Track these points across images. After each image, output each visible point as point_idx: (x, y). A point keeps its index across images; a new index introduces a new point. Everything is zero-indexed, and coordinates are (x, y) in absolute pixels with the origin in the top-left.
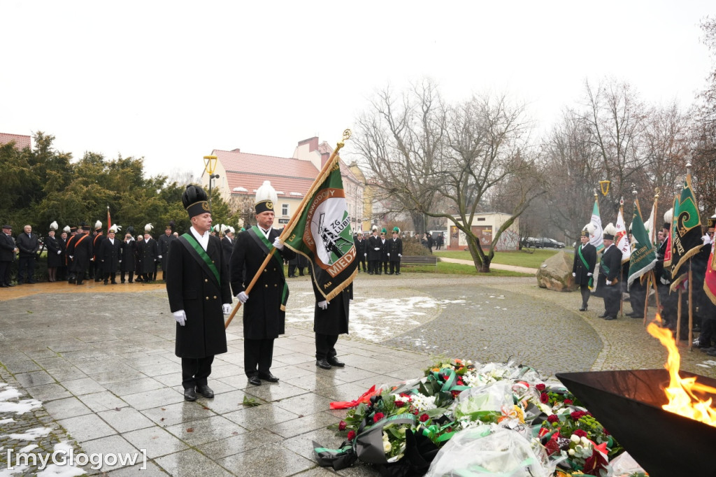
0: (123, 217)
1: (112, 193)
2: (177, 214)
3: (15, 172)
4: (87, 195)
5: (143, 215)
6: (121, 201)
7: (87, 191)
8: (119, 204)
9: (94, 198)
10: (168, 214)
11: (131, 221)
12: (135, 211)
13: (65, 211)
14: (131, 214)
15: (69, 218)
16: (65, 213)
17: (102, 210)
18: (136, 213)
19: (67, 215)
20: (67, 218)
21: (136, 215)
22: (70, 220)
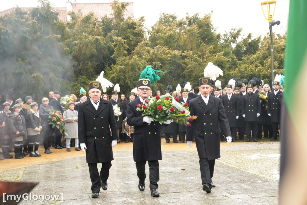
0: (190, 76)
1: (177, 52)
2: (246, 68)
3: (90, 41)
4: (153, 57)
6: (186, 60)
7: (154, 53)
8: (185, 63)
9: (160, 60)
10: (237, 69)
11: (197, 79)
12: (200, 69)
13: (132, 75)
14: (196, 73)
15: (136, 81)
16: (132, 76)
17: (168, 71)
18: (201, 71)
19: (134, 78)
20: (135, 81)
21: (200, 73)
22: (137, 82)
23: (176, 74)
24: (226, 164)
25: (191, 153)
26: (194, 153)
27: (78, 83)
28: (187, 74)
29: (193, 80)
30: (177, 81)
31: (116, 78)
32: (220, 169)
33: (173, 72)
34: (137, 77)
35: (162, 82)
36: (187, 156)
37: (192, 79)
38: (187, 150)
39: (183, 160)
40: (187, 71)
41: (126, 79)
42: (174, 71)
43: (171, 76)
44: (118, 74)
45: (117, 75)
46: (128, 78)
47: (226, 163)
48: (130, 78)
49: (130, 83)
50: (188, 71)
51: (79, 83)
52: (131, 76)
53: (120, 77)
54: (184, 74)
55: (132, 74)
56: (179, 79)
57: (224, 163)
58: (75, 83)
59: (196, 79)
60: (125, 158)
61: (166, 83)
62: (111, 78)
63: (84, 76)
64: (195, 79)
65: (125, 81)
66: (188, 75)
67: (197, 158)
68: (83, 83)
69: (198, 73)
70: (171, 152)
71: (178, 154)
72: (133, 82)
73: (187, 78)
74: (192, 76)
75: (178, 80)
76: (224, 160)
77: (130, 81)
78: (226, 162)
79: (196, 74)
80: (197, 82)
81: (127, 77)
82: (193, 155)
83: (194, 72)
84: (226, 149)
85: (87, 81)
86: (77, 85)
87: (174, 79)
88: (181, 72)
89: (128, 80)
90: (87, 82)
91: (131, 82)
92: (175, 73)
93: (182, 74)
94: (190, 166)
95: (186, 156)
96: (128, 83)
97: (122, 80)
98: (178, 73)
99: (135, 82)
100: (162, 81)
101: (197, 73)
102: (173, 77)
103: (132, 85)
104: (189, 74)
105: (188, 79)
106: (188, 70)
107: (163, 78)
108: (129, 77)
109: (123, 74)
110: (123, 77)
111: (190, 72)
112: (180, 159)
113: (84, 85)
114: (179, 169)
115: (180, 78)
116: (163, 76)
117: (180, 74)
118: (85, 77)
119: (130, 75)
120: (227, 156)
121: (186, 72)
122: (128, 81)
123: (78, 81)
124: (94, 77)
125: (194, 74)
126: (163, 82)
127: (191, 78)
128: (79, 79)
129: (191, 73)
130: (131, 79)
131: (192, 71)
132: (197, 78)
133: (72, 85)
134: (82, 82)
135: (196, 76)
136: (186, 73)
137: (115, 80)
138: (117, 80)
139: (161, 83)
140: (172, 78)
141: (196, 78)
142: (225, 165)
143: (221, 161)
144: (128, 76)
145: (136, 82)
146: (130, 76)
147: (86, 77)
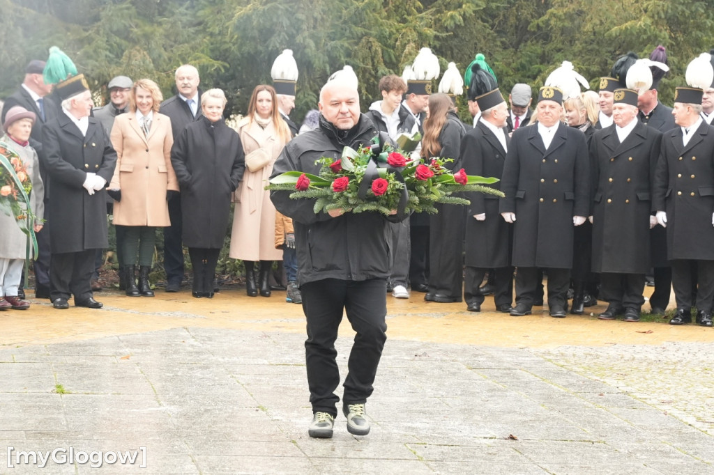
0: (569, 36)
5: (644, 21)
11: (598, 51)
12: (617, 7)
13: (324, 12)
14: (598, 22)
15: (340, 39)
16: (322, 19)
17: (477, 5)
18: (617, 14)
19: (333, 26)
20: (333, 40)
21: (615, 25)
22: (342, 46)
23: (512, 20)
24: (699, 425)
25: (549, 364)
26: (561, 363)
27: (98, 32)
28: (560, 24)
29: (580, 52)
30: (515, 53)
31: (255, 23)
32: (667, 447)
33: (501, 13)
34: (345, 22)
35: (449, 52)
36: (532, 377)
37: (578, 46)
38: (533, 350)
39: (513, 393)
40: (561, 13)
41: (299, 30)
42: (505, 8)
43: (488, 31)
44: (266, 8)
45: (261, 8)
46: (304, 27)
47: (699, 419)
48: (315, 27)
49: (312, 44)
50: (565, 14)
51: (101, 32)
52: (319, 17)
53: (275, 20)
54: (547, 23)
55: (326, 8)
56: (522, 45)
57: (691, 420)
58: (87, 34)
59: (597, 47)
60: (266, 362)
61: (466, 57)
62: (235, 20)
63: (124, 6)
64: (590, 47)
65: (292, 37)
66: (563, 31)
67: (572, 390)
68: (118, 33)
69: (607, 24)
70: (464, 351)
71: (493, 364)
72: (325, 45)
73: (556, 42)
74: (578, 35)
75: (516, 46)
76: (689, 407)
77: (312, 36)
78: (700, 415)
79: (597, 29)
80: (599, 64)
81: (302, 21)
82: (558, 374)
83: (588, 17)
84: (701, 356)
85: (137, 26)
86: (93, 39)
87: (502, 42)
88: (533, 17)
89: (306, 34)
90: (135, 30)
91: (317, 44)
92: (506, 18)
93: (535, 22)
94: (542, 422)
95: (527, 376)
96: (305, 47)
97: (283, 33)
98: (523, 17)
99: (333, 43)
100: (452, 49)
101: (602, 23)
102: (498, 32)
103: (321, 55)
104: (567, 24)
105: (560, 46)
106: (565, 10)
107: (456, 36)
108: (312, 21)
109: (287, 6)
110: (286, 22)
111: (570, 17)
112: (500, 386)
113: (124, 42)
114: (492, 434)
115: (526, 41)
116: (457, 26)
117: (528, 23)
118: (128, 8)
119: (316, 14)
120: (707, 389)
121: (554, 15)
122: (304, 39)
123: (99, 24)
124: (166, 13)
125: (589, 27)
126: (456, 51)
127: (572, 42)
128: (103, 14)
129: (576, 22)
130: (319, 28)
131: (580, 13)
132: (598, 43)
133: (71, 38)
134: (115, 28)
135: (595, 33)
136: (552, 22)
137: (253, 28)
138: (260, 31)
139: (446, 58)
140: (494, 40)
141: (595, 46)
142: (691, 430)
143: (675, 412)
144: (307, 18)
145: (338, 43)
146: (316, 20)
147: (133, 10)
